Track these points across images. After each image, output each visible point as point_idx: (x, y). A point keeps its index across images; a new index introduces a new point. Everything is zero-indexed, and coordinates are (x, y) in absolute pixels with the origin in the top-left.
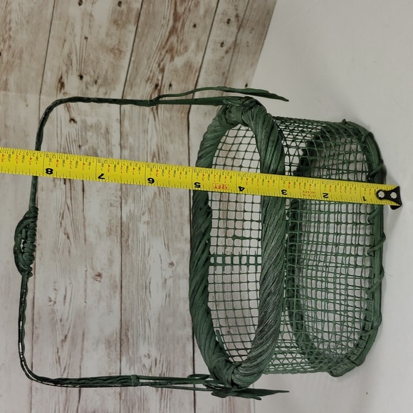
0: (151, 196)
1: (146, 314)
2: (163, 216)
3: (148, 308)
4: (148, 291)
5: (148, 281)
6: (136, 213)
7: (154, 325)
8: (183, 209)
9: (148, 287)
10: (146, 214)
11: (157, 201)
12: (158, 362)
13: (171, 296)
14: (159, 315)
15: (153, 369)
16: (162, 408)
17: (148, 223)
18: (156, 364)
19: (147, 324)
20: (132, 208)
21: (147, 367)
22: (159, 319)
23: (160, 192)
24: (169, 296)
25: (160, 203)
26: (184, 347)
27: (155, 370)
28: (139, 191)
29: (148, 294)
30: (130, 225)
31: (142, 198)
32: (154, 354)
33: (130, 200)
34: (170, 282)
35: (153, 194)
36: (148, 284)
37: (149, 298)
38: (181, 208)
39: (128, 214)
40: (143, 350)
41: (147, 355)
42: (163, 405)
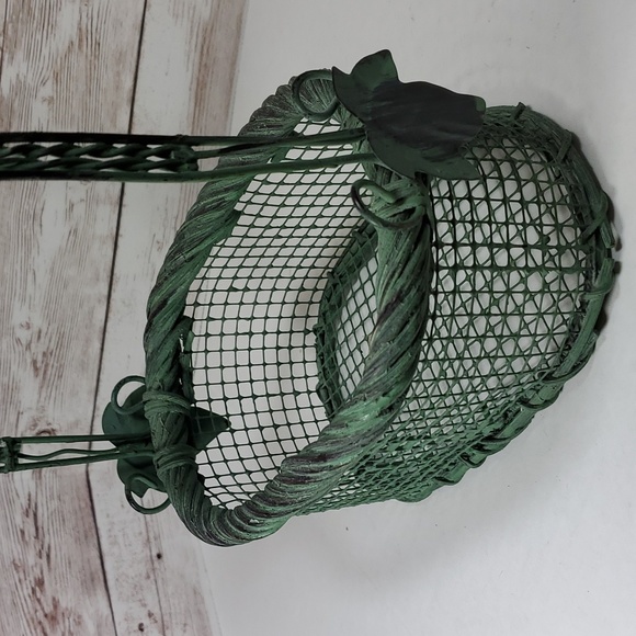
0: (63, 48)
1: (31, 261)
2: (82, 88)
3: (34, 252)
4: (37, 223)
5: (39, 207)
6: (29, 81)
7: (43, 278)
8: (123, 78)
9: (38, 218)
10: (49, 83)
11: (73, 58)
12: (43, 335)
13: (80, 232)
14: (54, 263)
15: (33, 346)
16: (42, 399)
17: (51, 100)
18: (39, 337)
19: (30, 277)
20: (23, 70)
21: (24, 342)
22: (52, 270)
23: (80, 40)
24: (76, 231)
25: (79, 63)
26: (91, 313)
27: (37, 347)
28: (39, 37)
29: (37, 228)
30: (16, 104)
31: (45, 52)
32: (38, 322)
33: (20, 55)
34: (80, 210)
35: (67, 44)
36: (38, 211)
37: (39, 236)
38: (118, 74)
39: (14, 82)
40: (19, 315)
41: (24, 324)
42: (44, 394)
